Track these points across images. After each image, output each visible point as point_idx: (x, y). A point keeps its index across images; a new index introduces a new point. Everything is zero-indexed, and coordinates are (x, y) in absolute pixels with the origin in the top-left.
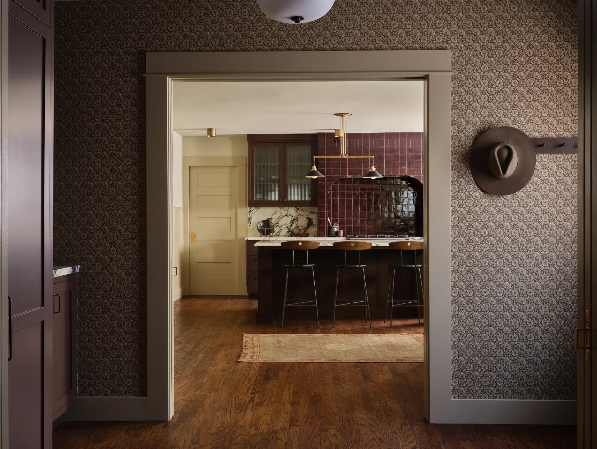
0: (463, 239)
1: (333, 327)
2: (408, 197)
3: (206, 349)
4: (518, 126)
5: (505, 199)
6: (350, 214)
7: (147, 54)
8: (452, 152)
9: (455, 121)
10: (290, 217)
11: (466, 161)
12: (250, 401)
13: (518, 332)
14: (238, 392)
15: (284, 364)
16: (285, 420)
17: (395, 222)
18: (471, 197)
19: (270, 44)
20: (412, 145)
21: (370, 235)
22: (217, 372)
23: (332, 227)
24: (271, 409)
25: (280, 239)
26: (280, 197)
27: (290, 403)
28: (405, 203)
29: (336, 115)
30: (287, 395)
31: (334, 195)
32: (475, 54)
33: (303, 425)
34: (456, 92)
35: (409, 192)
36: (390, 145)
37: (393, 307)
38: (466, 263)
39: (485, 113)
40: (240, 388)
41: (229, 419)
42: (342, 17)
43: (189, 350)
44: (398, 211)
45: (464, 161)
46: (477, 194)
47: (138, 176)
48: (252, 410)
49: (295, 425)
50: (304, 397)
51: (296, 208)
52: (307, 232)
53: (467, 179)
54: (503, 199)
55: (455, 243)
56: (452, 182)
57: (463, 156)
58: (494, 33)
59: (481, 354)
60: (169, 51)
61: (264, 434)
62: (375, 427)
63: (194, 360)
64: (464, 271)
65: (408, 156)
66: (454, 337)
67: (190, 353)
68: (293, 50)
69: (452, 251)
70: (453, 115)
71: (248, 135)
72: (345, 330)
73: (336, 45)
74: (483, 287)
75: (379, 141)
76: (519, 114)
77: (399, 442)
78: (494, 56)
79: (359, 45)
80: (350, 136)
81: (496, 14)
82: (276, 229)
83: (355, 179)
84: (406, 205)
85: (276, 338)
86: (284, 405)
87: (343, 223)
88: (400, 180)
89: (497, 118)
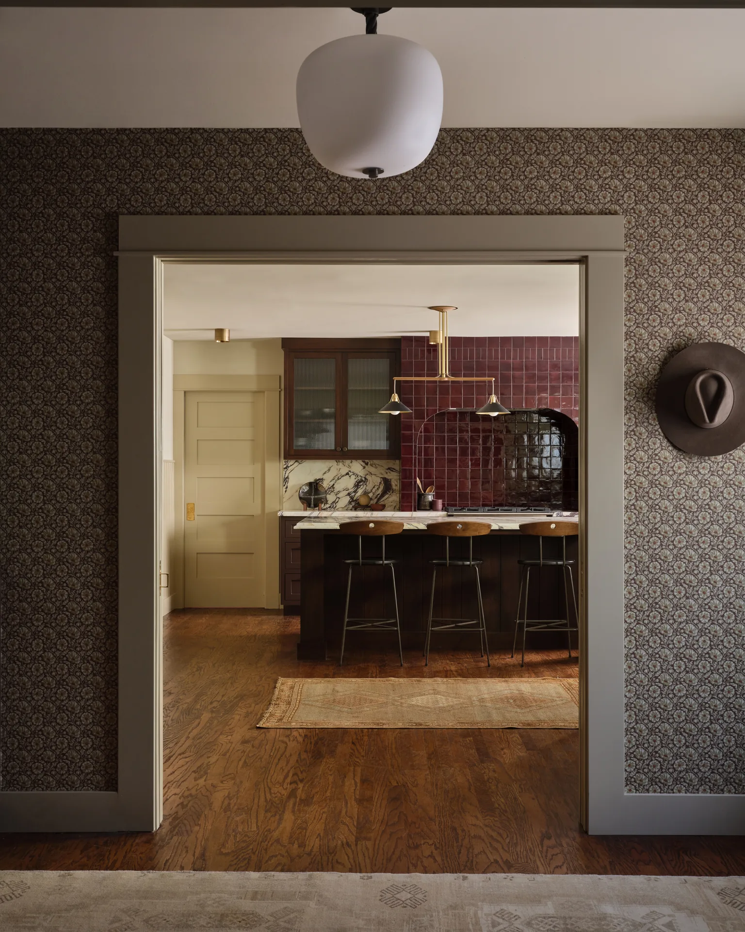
0: (643, 528)
1: (426, 665)
2: (550, 445)
3: (215, 704)
4: (734, 341)
5: (713, 462)
6: (454, 471)
7: (121, 217)
8: (626, 384)
9: (631, 332)
10: (353, 477)
11: (649, 399)
12: (289, 797)
13: (734, 682)
14: (269, 781)
15: (345, 731)
16: (349, 830)
17: (529, 486)
18: (657, 458)
19: (325, 204)
20: (558, 358)
21: (487, 508)
22: (233, 745)
23: (423, 494)
24: (326, 810)
25: (336, 514)
26: (337, 444)
27: (356, 800)
28: (546, 453)
29: (431, 308)
30: (351, 786)
31: (428, 440)
32: (663, 223)
33: (379, 838)
34: (632, 285)
35: (553, 436)
36: (521, 358)
37: (527, 631)
38: (648, 567)
39: (681, 319)
40: (272, 772)
41: (254, 828)
42: (445, 160)
43: (185, 706)
44: (534, 468)
45: (645, 399)
46: (668, 454)
47: (104, 422)
48: (293, 812)
49: (366, 839)
50: (379, 789)
51: (364, 462)
52: (382, 503)
53: (650, 428)
54: (710, 462)
55: (631, 535)
56: (626, 433)
57: (643, 391)
58: (694, 188)
59: (673, 718)
60: (158, 214)
61: (313, 854)
62: (498, 841)
63: (194, 725)
64: (645, 581)
65: (550, 374)
66: (629, 691)
67: (188, 711)
68: (363, 214)
69: (626, 547)
70: (627, 323)
71: (283, 339)
72: (447, 671)
73: (435, 206)
74: (676, 607)
75: (503, 351)
76: (735, 322)
77: (538, 868)
78: (695, 226)
79: (472, 206)
80: (455, 342)
81: (699, 157)
82: (331, 498)
83: (463, 414)
84: (546, 458)
85: (331, 686)
86: (346, 803)
87: (442, 487)
88: (537, 415)
89: (699, 329)
